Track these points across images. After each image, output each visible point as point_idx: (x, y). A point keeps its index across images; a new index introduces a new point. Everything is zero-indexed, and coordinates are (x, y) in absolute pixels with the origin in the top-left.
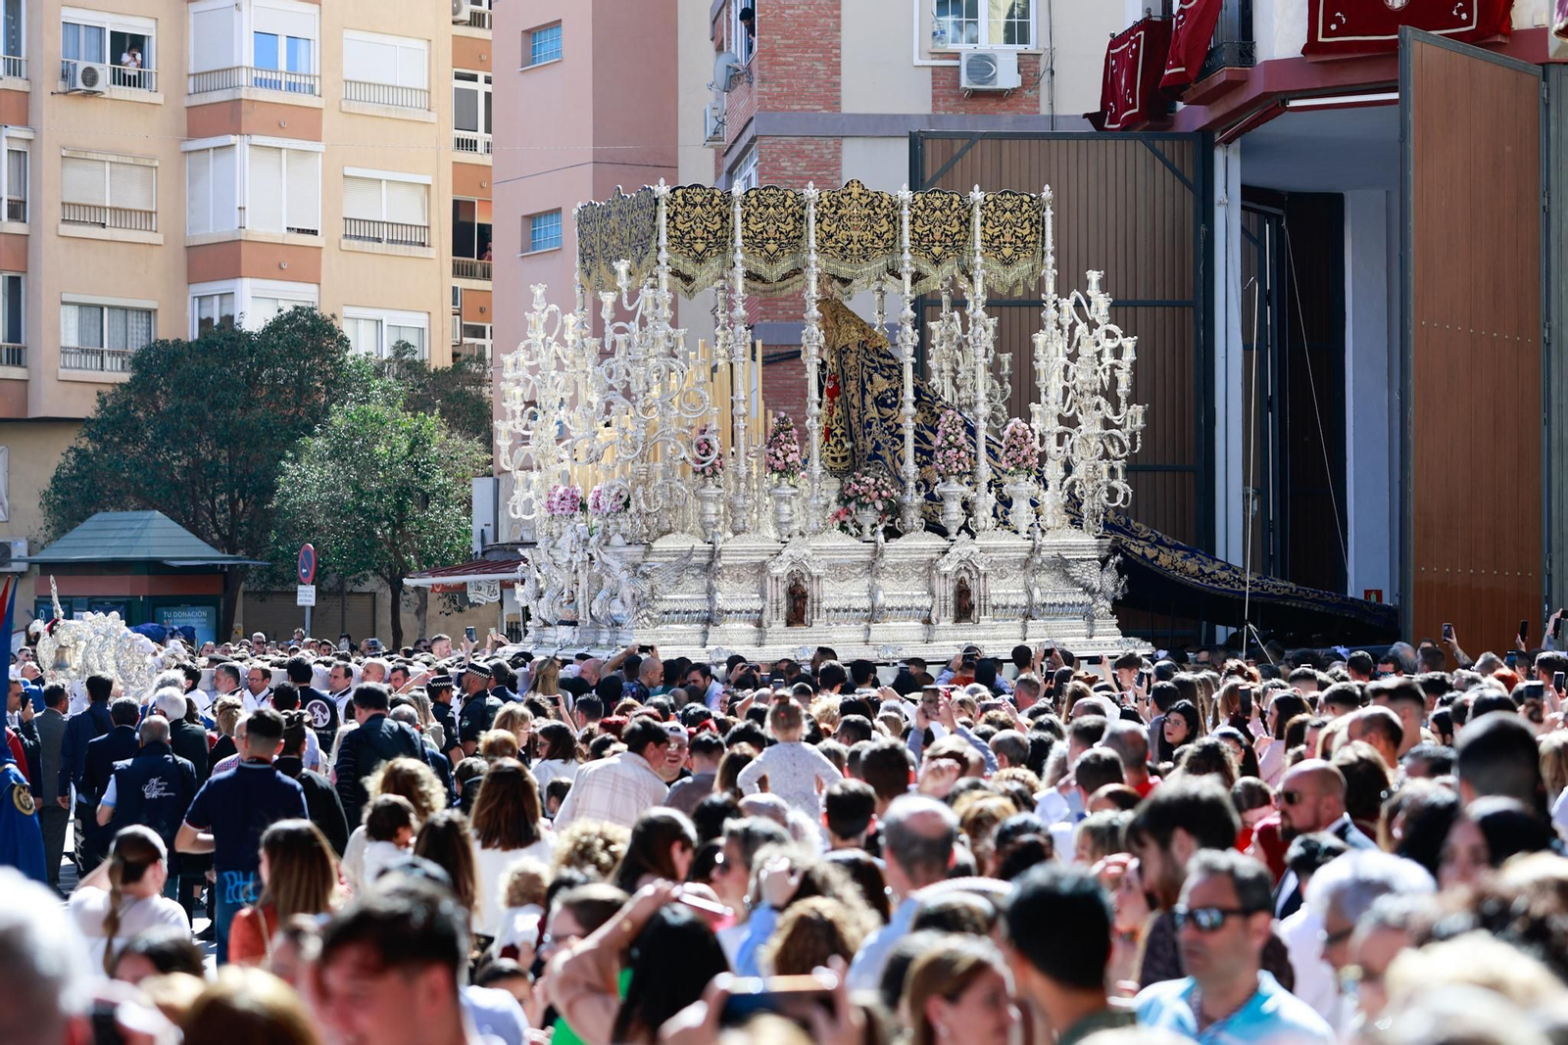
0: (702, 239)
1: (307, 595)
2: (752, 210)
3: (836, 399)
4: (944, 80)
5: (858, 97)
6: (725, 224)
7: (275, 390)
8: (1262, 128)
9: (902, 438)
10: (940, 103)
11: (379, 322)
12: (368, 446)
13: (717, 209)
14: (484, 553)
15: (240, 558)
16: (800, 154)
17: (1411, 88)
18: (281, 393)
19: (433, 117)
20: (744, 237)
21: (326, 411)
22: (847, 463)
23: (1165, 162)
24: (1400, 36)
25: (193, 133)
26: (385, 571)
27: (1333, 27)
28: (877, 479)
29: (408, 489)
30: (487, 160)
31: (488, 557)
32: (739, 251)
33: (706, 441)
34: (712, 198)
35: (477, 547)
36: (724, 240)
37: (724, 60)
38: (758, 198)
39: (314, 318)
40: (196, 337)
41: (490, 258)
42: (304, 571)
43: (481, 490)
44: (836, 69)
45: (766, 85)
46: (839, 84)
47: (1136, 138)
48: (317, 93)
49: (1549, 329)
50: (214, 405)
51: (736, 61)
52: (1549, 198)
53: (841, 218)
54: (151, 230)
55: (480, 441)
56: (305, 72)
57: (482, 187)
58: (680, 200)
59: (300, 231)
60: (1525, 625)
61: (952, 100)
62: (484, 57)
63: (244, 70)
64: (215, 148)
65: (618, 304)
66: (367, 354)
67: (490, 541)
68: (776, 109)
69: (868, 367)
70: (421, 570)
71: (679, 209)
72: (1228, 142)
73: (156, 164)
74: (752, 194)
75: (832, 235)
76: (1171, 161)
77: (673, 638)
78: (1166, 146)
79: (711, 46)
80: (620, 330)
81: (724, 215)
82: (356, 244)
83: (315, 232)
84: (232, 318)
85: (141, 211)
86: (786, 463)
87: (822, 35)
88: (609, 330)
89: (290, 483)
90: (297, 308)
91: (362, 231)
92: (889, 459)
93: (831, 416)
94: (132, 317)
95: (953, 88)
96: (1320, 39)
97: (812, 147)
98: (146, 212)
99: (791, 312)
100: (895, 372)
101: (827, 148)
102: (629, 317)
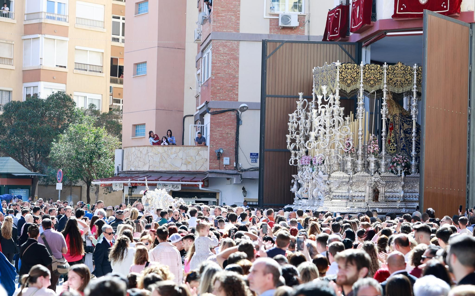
0: (350, 79)
1: (59, 186)
2: (367, 71)
3: (392, 131)
4: (274, 23)
5: (245, 28)
6: (358, 75)
7: (51, 118)
8: (378, 42)
9: (412, 143)
10: (272, 31)
11: (85, 97)
12: (81, 138)
13: (355, 70)
14: (118, 174)
15: (37, 174)
16: (225, 46)
17: (427, 30)
18: (53, 119)
19: (105, 30)
20: (363, 79)
21: (68, 126)
22: (395, 151)
23: (346, 52)
24: (424, 13)
25: (26, 33)
26: (85, 179)
27: (402, 9)
28: (403, 156)
29: (94, 152)
30: (123, 45)
31: (119, 175)
32: (362, 83)
33: (349, 143)
34: (354, 67)
35: (116, 172)
36: (357, 80)
37: (202, 14)
38: (369, 67)
39: (65, 95)
40: (25, 100)
41: (123, 77)
42: (59, 178)
43: (118, 153)
44: (238, 18)
45: (215, 23)
46: (239, 23)
47: (336, 44)
48: (67, 21)
49: (471, 110)
50: (30, 123)
51: (206, 15)
52: (471, 67)
53: (395, 74)
54: (11, 65)
55: (118, 137)
56: (63, 14)
57: (120, 54)
58: (344, 67)
59: (61, 66)
60: (461, 207)
61: (276, 29)
62: (122, 11)
63: (43, 13)
64: (33, 38)
65: (323, 99)
66: (82, 108)
67: (120, 170)
68: (218, 31)
69: (402, 121)
70: (97, 179)
71: (343, 70)
72: (367, 46)
73: (13, 43)
74: (367, 65)
75: (392, 79)
76: (348, 51)
77: (336, 204)
78: (346, 47)
79: (198, 10)
80: (323, 107)
81: (358, 72)
82: (79, 71)
83: (65, 67)
84: (37, 94)
85: (8, 59)
86: (374, 150)
87: (234, 7)
88: (320, 107)
89: (55, 149)
90: (59, 92)
91: (81, 67)
92: (407, 150)
93: (391, 136)
94: (4, 93)
95: (276, 26)
96: (397, 13)
97: (230, 44)
98: (9, 59)
99: (221, 98)
100: (411, 123)
101: (235, 44)
102: (326, 103)
